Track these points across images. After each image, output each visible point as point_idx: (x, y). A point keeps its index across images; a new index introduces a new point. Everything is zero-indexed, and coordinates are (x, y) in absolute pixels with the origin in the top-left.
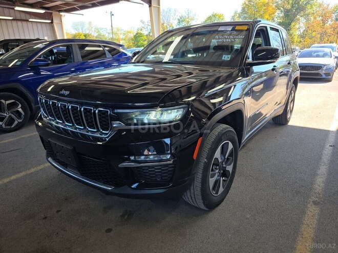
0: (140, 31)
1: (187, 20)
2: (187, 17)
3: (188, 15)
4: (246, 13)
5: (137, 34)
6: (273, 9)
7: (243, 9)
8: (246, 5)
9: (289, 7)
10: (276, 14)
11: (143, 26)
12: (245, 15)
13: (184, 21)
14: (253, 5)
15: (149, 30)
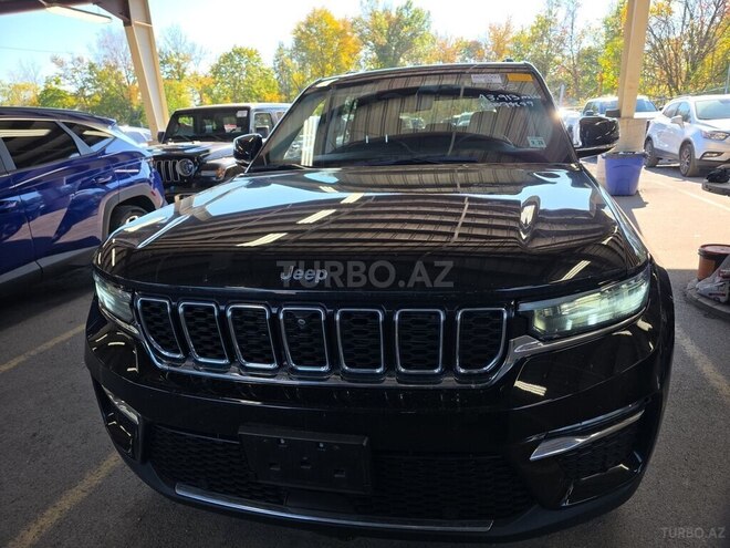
0: (54, 85)
1: (176, 60)
2: (173, 53)
3: (176, 48)
4: (305, 49)
5: (46, 91)
6: (355, 43)
7: (298, 40)
8: (302, 33)
9: (383, 41)
10: (362, 54)
11: (62, 72)
12: (304, 54)
13: (167, 62)
14: (316, 35)
15: (80, 82)
